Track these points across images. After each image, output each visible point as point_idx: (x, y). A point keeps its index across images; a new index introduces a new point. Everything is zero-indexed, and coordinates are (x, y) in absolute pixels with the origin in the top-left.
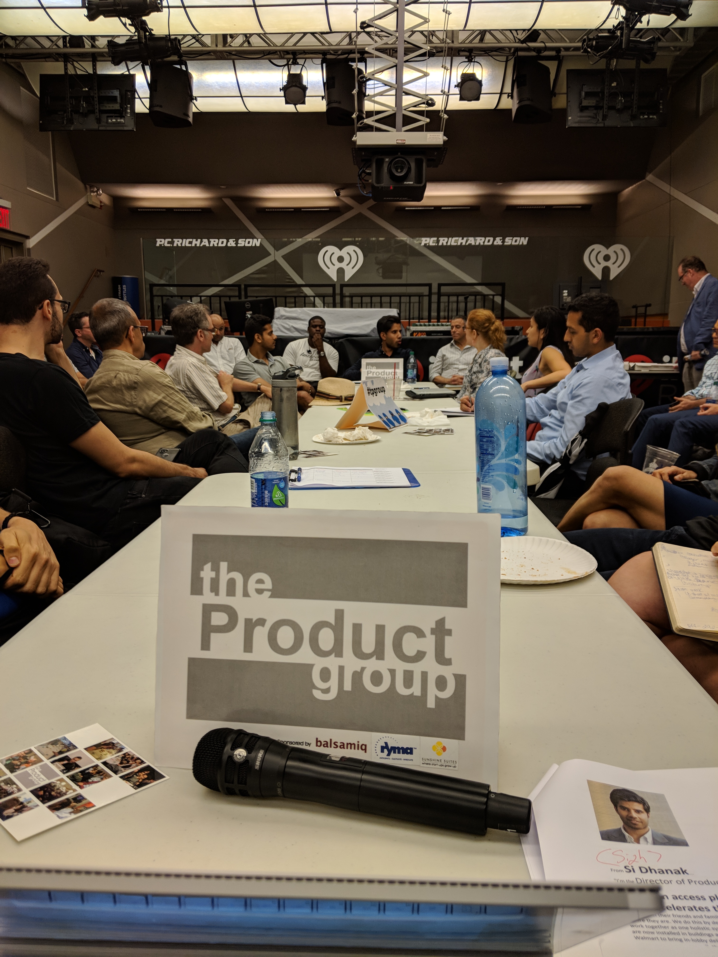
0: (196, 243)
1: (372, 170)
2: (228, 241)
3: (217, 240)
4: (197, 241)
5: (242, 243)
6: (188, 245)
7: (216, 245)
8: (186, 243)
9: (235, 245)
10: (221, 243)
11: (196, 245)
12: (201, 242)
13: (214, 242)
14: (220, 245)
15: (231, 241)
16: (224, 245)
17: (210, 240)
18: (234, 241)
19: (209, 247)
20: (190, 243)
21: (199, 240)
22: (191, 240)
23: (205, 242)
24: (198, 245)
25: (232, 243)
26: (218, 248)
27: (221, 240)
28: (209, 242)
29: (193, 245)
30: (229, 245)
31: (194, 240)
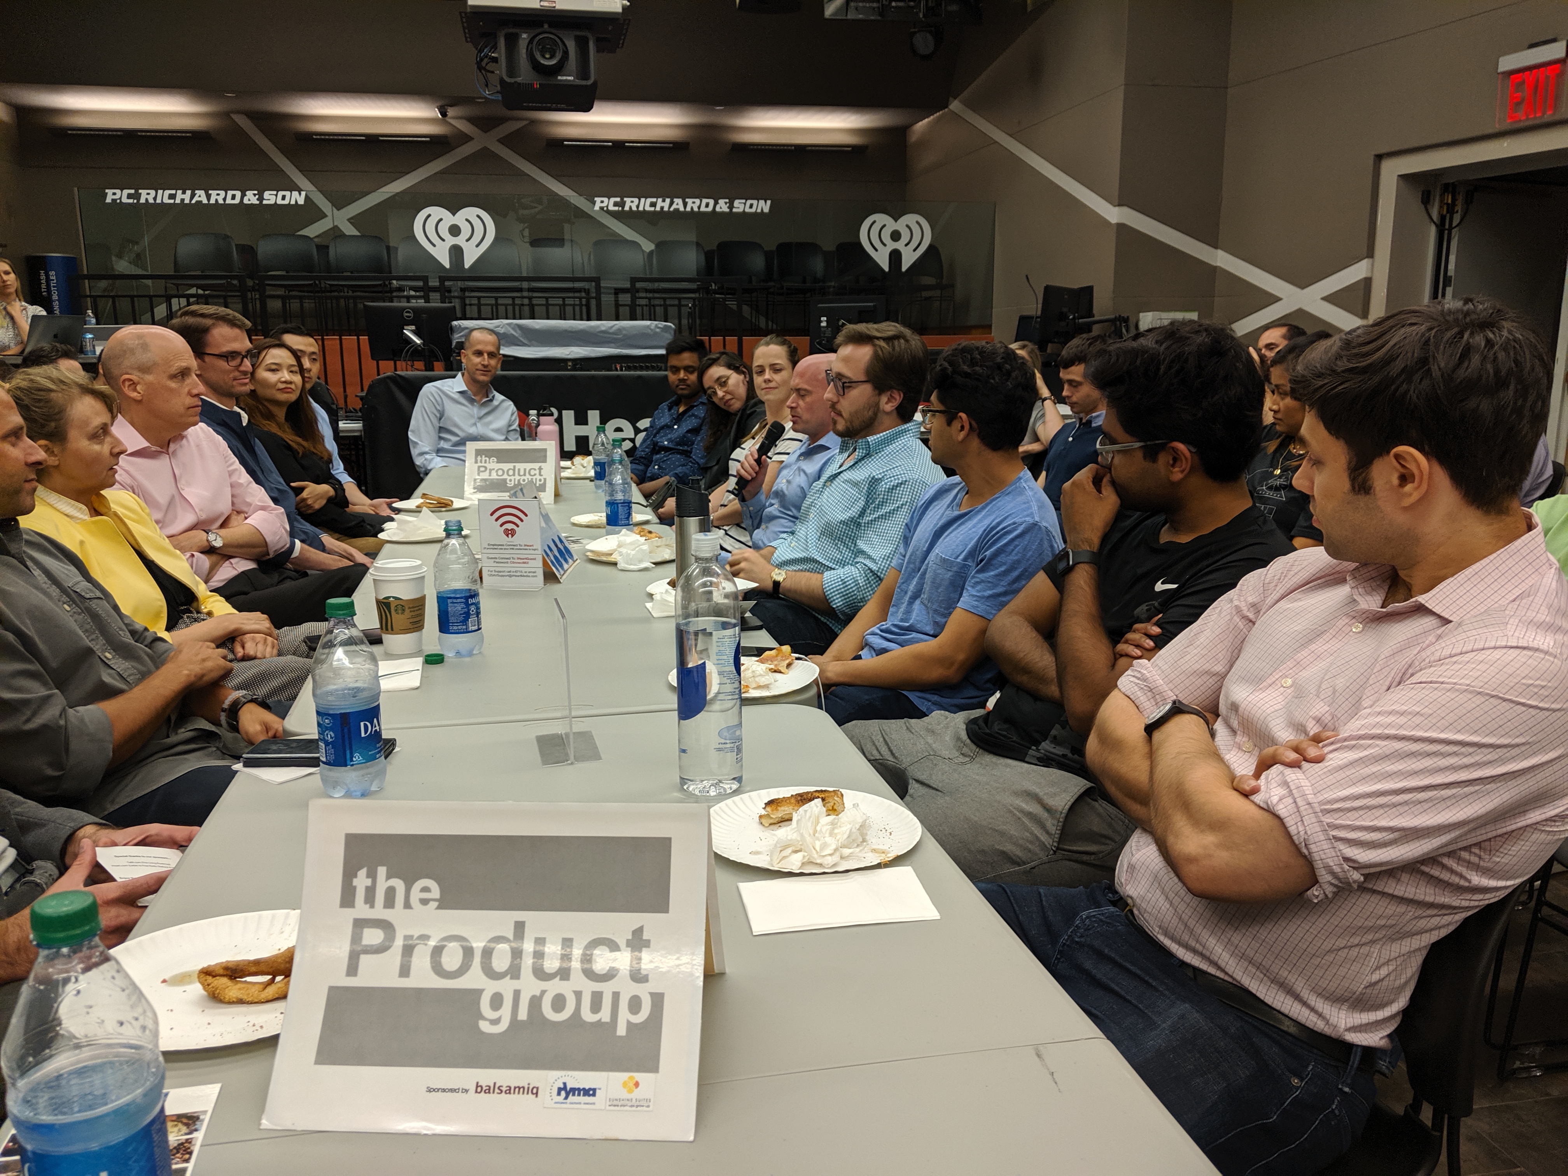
0: (183, 197)
1: (501, 53)
2: (243, 195)
3: (222, 193)
4: (184, 193)
5: (270, 197)
6: (166, 200)
7: (221, 201)
8: (164, 196)
9: (258, 202)
10: (233, 197)
11: (183, 200)
12: (193, 196)
13: (217, 196)
14: (229, 201)
15: (250, 194)
16: (237, 201)
17: (210, 192)
18: (255, 195)
19: (209, 205)
20: (172, 197)
21: (189, 192)
22: (173, 192)
23: (201, 196)
24: (187, 201)
25: (251, 198)
26: (225, 205)
27: (230, 193)
28: (209, 197)
29: (178, 201)
30: (246, 201)
31: (179, 192)
